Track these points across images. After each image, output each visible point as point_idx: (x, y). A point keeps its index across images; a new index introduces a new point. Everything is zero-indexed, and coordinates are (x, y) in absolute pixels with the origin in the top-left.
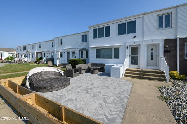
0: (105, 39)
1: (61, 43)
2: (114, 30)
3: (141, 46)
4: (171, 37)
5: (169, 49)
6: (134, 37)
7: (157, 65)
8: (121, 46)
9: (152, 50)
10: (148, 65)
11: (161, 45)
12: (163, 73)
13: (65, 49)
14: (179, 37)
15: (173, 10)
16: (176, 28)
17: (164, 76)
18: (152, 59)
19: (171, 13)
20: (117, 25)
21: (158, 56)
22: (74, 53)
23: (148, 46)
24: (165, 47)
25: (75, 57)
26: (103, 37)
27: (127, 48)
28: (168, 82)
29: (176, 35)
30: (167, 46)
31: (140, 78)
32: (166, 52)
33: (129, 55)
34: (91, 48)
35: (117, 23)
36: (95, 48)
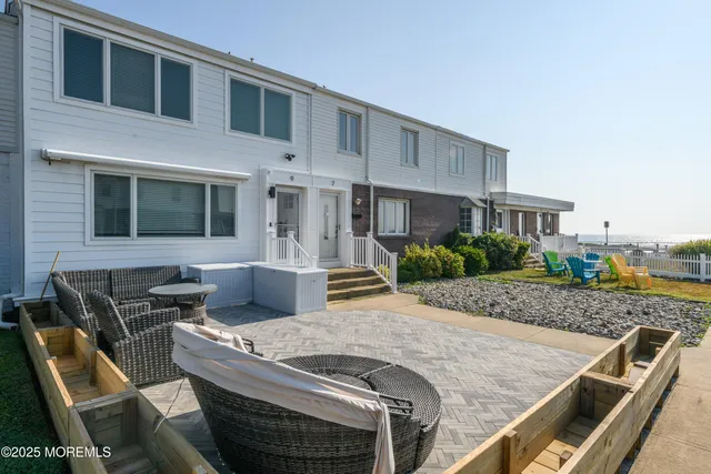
0: (158, 123)
2: (209, 94)
3: (308, 192)
4: (360, 181)
5: (360, 210)
6: (289, 157)
7: (336, 256)
8: (244, 179)
9: (326, 208)
11: (348, 197)
14: (373, 181)
15: (362, 111)
16: (367, 159)
18: (326, 237)
19: (360, 116)
20: (228, 83)
21: (338, 227)
24: (354, 204)
27: (273, 193)
28: (396, 292)
29: (367, 177)
30: (357, 201)
32: (355, 217)
34: (48, 160)
35: (227, 72)
36: (83, 163)
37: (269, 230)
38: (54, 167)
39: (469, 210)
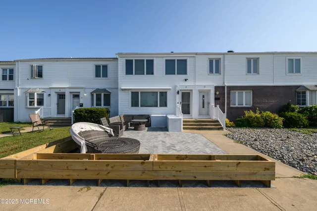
0: (146, 77)
1: (40, 75)
2: (159, 66)
3: (193, 91)
4: (220, 84)
5: (218, 96)
6: (186, 80)
7: (208, 114)
8: (170, 89)
9: (203, 96)
10: (200, 114)
11: (213, 92)
12: (218, 121)
13: (50, 88)
14: (227, 84)
15: (221, 57)
16: (224, 76)
17: (220, 125)
18: (203, 107)
19: (220, 59)
20: (164, 61)
21: (209, 103)
22: (76, 96)
23: (200, 92)
24: (215, 94)
25: (81, 105)
26: (144, 74)
27: (178, 93)
28: (225, 130)
29: (224, 83)
30: (218, 93)
31: (199, 129)
32: (216, 99)
33: (179, 103)
34: (122, 90)
35: (164, 58)
36: (129, 90)
37: (177, 105)
38: (123, 91)
39: (305, 93)
